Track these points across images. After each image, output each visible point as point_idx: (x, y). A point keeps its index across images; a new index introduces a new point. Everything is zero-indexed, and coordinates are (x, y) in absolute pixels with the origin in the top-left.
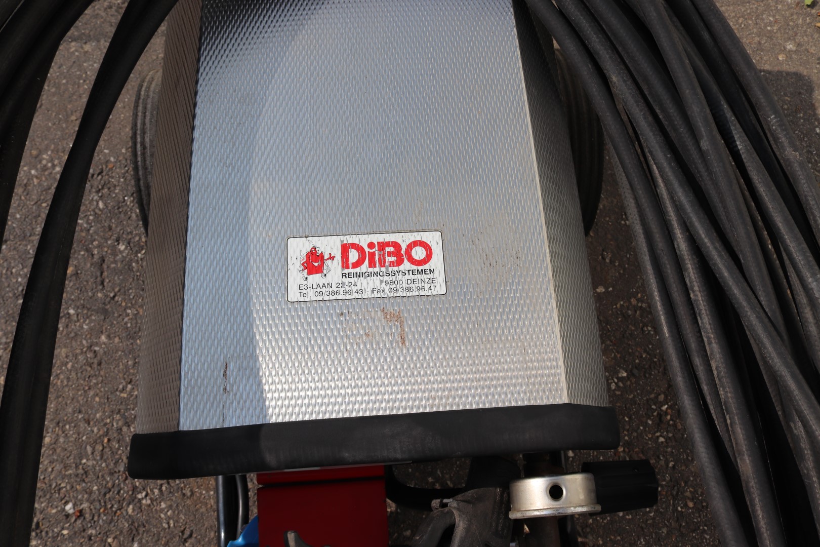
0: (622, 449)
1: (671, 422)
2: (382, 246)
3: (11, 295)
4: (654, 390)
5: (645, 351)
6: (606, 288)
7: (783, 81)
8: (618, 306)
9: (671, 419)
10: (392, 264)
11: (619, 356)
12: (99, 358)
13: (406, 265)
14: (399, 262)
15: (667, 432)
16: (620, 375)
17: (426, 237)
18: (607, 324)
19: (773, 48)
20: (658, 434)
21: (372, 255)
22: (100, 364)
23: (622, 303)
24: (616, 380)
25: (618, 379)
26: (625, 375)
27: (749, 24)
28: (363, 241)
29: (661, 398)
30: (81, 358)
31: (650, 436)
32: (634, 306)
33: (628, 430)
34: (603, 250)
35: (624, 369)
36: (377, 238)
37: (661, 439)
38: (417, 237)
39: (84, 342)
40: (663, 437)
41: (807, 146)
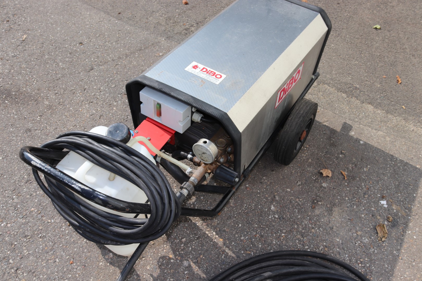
0: (258, 236)
1: (282, 240)
2: (212, 72)
3: (118, 93)
4: (284, 227)
5: (290, 215)
6: (291, 191)
7: (413, 173)
8: (291, 198)
9: (283, 239)
10: (211, 75)
11: (279, 211)
12: (127, 119)
13: (214, 77)
14: (213, 75)
15: (278, 242)
16: (275, 216)
17: (222, 75)
18: (283, 200)
19: (417, 162)
20: (274, 240)
21: (208, 72)
22: (126, 121)
23: (293, 198)
24: (272, 216)
25: (274, 216)
26: (277, 217)
27: (413, 151)
28: (209, 69)
29: (284, 231)
30: (123, 117)
31: (271, 239)
32: (297, 201)
33: (265, 232)
34: (299, 181)
35: (278, 215)
36: (212, 70)
37: (274, 242)
38: (221, 74)
39: (127, 114)
40: (275, 242)
41: (406, 197)
